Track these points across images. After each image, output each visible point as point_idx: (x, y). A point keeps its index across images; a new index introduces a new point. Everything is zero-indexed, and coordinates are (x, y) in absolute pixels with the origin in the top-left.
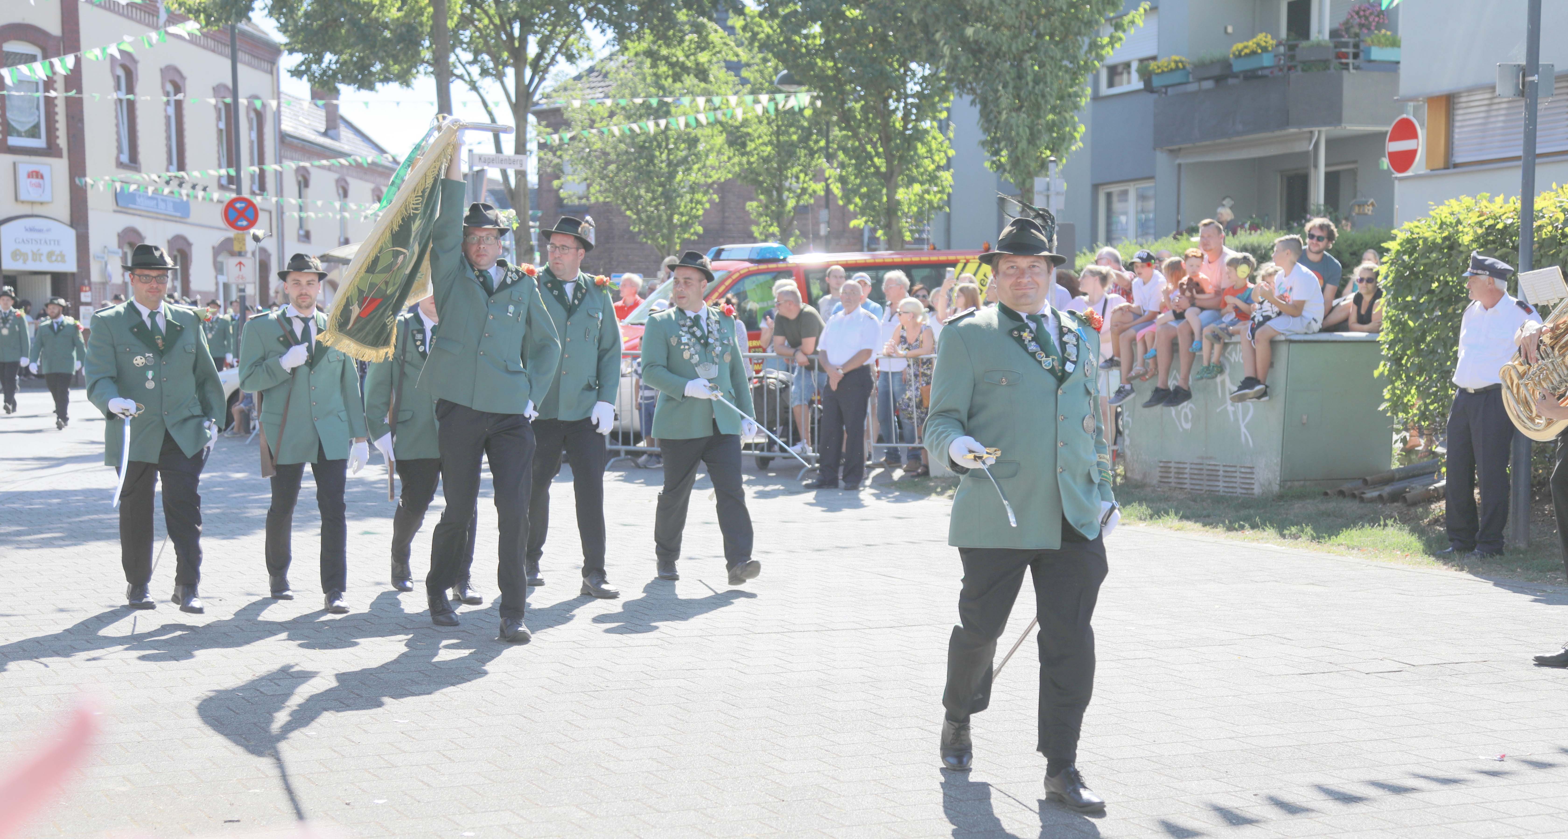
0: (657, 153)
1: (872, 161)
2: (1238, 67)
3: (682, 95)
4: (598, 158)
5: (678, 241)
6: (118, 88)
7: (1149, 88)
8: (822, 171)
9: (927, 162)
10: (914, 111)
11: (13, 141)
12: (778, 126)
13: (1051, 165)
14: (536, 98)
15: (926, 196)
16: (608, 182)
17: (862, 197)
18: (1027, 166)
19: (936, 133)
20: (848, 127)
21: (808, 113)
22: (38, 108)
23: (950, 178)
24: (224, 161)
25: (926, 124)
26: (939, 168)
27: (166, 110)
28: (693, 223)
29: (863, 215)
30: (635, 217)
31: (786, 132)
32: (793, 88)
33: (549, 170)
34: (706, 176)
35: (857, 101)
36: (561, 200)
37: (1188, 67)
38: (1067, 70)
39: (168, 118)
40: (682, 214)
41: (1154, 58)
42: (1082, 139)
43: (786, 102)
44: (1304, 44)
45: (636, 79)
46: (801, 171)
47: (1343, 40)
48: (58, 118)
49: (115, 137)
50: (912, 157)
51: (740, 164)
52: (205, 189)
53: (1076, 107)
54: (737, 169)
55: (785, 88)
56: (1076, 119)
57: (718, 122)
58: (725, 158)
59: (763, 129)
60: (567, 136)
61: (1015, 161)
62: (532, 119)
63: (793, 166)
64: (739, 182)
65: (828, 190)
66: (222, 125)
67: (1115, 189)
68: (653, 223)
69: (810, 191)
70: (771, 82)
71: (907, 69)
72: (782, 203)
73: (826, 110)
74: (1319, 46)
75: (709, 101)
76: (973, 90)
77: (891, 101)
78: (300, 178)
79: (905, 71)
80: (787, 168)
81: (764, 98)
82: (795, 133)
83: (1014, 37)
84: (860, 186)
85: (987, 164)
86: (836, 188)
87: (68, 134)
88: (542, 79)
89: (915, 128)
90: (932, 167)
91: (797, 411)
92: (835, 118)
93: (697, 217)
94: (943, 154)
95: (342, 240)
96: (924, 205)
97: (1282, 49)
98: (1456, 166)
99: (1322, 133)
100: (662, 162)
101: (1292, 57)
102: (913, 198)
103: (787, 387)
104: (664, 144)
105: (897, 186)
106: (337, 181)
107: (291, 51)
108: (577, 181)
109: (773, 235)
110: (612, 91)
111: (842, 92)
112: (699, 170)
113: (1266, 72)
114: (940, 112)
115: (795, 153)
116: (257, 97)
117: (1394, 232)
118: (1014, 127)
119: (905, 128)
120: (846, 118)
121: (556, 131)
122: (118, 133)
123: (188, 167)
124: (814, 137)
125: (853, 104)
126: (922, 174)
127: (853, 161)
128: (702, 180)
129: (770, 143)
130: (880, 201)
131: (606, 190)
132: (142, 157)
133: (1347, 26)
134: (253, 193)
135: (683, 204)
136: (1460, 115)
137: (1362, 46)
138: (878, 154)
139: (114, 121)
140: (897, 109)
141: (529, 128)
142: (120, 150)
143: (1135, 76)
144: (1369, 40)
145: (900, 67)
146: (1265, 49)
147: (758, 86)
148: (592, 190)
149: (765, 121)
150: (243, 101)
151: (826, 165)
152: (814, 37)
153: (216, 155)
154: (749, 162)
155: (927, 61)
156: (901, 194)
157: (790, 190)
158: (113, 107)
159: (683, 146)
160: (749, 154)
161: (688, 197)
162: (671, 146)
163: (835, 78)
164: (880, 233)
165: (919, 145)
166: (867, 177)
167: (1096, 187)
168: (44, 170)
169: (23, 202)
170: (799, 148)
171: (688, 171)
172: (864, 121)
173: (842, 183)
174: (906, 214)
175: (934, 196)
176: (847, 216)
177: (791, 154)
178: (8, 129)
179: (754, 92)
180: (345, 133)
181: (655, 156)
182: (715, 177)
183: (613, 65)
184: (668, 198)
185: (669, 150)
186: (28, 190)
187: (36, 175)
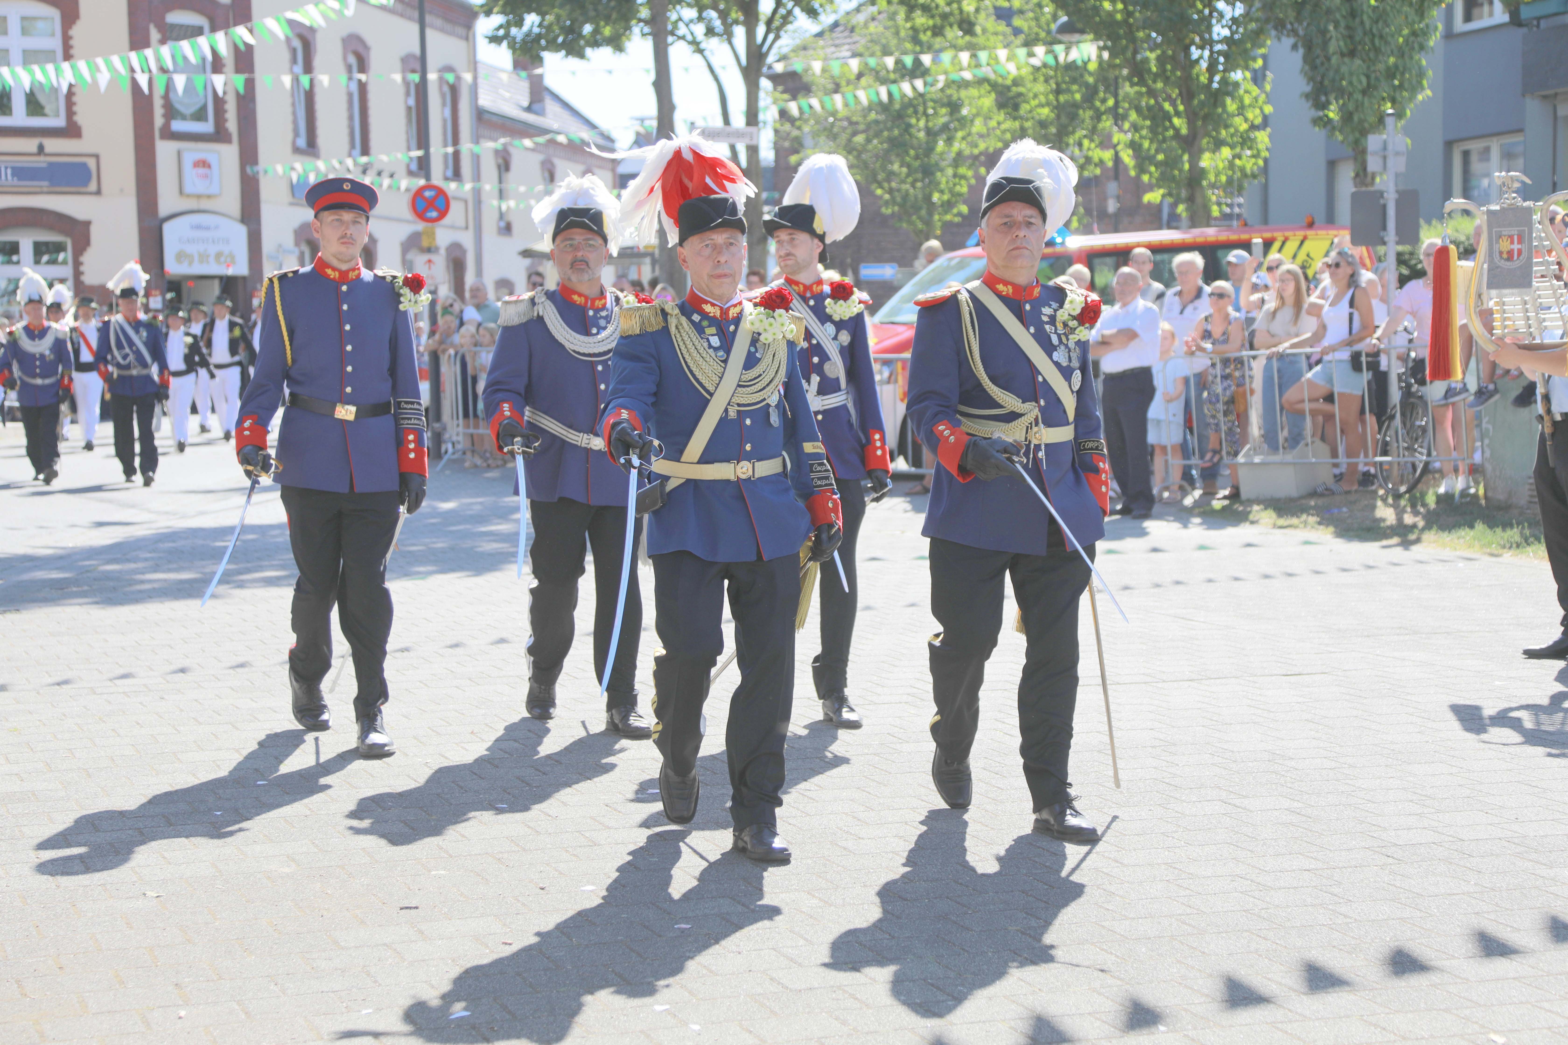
0: (913, 121)
1: (1170, 121)
3: (941, 50)
4: (844, 129)
5: (939, 224)
6: (294, 61)
7: (1516, 21)
8: (1111, 136)
9: (1238, 120)
10: (1222, 59)
11: (177, 126)
12: (1057, 84)
13: (1389, 121)
14: (770, 59)
15: (1238, 162)
17: (1157, 165)
18: (1361, 121)
19: (1249, 85)
20: (1142, 82)
21: (1092, 66)
23: (1267, 140)
24: (414, 143)
25: (1237, 75)
26: (1252, 127)
27: (347, 86)
28: (956, 202)
29: (1160, 187)
30: (887, 196)
31: (1068, 91)
32: (1076, 37)
33: (787, 144)
34: (971, 145)
35: (1152, 50)
38: (1412, 4)
39: (350, 95)
40: (943, 192)
42: (1429, 88)
43: (1067, 54)
45: (889, 34)
46: (1085, 136)
48: (227, 98)
49: (290, 118)
50: (1220, 116)
52: (392, 176)
53: (1422, 47)
54: (1008, 136)
55: (1066, 38)
56: (1424, 62)
57: (985, 80)
58: (994, 124)
59: (1040, 87)
60: (807, 102)
61: (1347, 117)
62: (765, 83)
63: (1074, 131)
65: (1117, 159)
66: (412, 102)
67: (1474, 146)
68: (909, 204)
69: (1096, 160)
70: (1049, 32)
71: (1213, 9)
73: (1114, 62)
75: (974, 56)
76: (1294, 32)
77: (1193, 48)
78: (500, 161)
79: (1211, 13)
80: (1068, 134)
81: (1040, 51)
82: (1076, 91)
84: (1156, 152)
85: (1312, 123)
86: (1127, 157)
87: (238, 117)
88: (777, 37)
89: (1224, 81)
90: (1244, 127)
92: (1125, 72)
94: (1257, 111)
96: (1234, 173)
100: (919, 131)
102: (1221, 166)
104: (921, 109)
105: (1201, 151)
106: (542, 164)
107: (488, 13)
110: (860, 48)
111: (1133, 40)
112: (963, 138)
114: (1254, 59)
115: (1078, 114)
116: (450, 70)
118: (1346, 75)
120: (1139, 72)
121: (794, 98)
122: (294, 114)
123: (373, 151)
124: (1101, 95)
125: (1148, 54)
126: (1232, 136)
127: (1148, 123)
128: (967, 151)
129: (1048, 103)
130: (1181, 170)
132: (321, 140)
134: (448, 180)
135: (944, 180)
138: (1178, 114)
139: (290, 102)
140: (1201, 57)
141: (762, 96)
142: (296, 134)
143: (1498, 6)
145: (1204, 7)
147: (1033, 36)
149: (1042, 79)
150: (433, 75)
151: (1114, 129)
153: (405, 137)
154: (1022, 128)
156: (1206, 161)
159: (944, 111)
161: (950, 171)
162: (930, 111)
163: (1125, 23)
164: (1181, 208)
166: (1164, 140)
167: (1449, 145)
168: (212, 159)
169: (188, 196)
170: (1084, 110)
171: (949, 141)
172: (1162, 74)
173: (1134, 150)
174: (1213, 186)
175: (1248, 163)
176: (1140, 189)
177: (1073, 117)
178: (171, 112)
179: (1028, 43)
180: (551, 106)
181: (909, 126)
182: (982, 146)
183: (861, 18)
184: (926, 174)
185: (927, 116)
186: (194, 181)
187: (203, 164)
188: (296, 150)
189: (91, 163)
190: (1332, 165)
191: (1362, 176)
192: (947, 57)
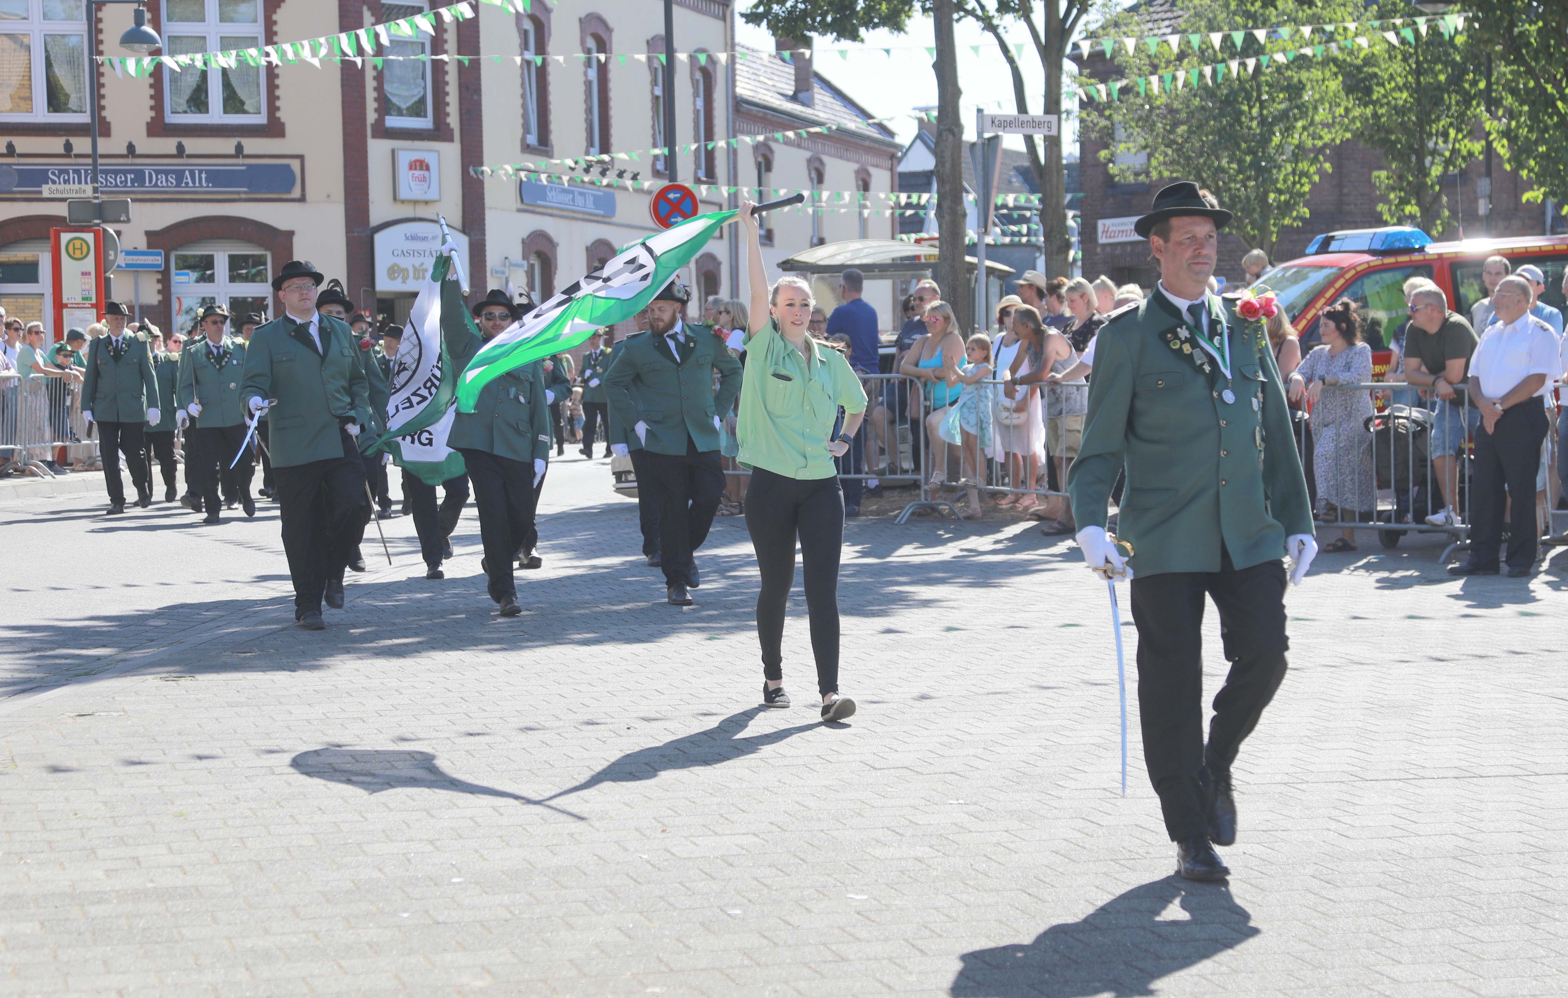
0: (1245, 108)
1: (1555, 106)
3: (1279, 24)
4: (1162, 117)
5: (1275, 229)
6: (525, 46)
8: (1480, 124)
11: (392, 121)
12: (1417, 62)
14: (1075, 37)
16: (1177, 150)
17: (1541, 158)
20: (1520, 60)
21: (1460, 40)
22: (424, 77)
24: (660, 139)
27: (586, 74)
28: (1296, 204)
29: (1541, 185)
31: (1430, 71)
32: (1441, 7)
33: (1093, 136)
34: (1314, 136)
35: (1531, 23)
36: (1112, 177)
39: (588, 84)
40: (1280, 192)
46: (1451, 124)
48: (448, 89)
49: (521, 111)
51: (1364, 119)
52: (635, 177)
54: (1359, 125)
55: (1429, 8)
57: (1329, 60)
58: (1341, 111)
59: (1397, 67)
60: (1118, 86)
63: (1438, 119)
64: (1361, 144)
65: (1490, 151)
66: (658, 91)
68: (1239, 206)
69: (1464, 152)
72: (1423, 172)
73: (1486, 36)
75: (1318, 30)
78: (760, 159)
80: (1430, 122)
81: (1398, 24)
82: (1441, 71)
86: (1502, 148)
87: (461, 109)
88: (1083, 11)
91: (1437, 464)
92: (1499, 48)
93: (1302, 195)
95: (815, 241)
100: (1252, 119)
103: (1424, 429)
104: (1254, 94)
106: (809, 161)
108: (1133, 151)
109: (1412, 217)
110: (1182, 24)
111: (1511, 10)
112: (1304, 128)
115: (1442, 99)
116: (702, 51)
120: (1516, 48)
121: (1103, 81)
122: (524, 106)
123: (613, 149)
124: (1471, 76)
125: (1527, 26)
128: (1309, 143)
129: (1406, 86)
131: (1173, 162)
132: (555, 137)
134: (698, 181)
135: (1281, 177)
139: (519, 91)
141: (1065, 80)
142: (526, 129)
148: (1154, 162)
149: (1400, 57)
150: (682, 57)
151: (1486, 115)
153: (650, 132)
157: (1434, 153)
158: (519, 71)
159: (1281, 96)
160: (1374, 103)
161: (1289, 168)
162: (1265, 97)
166: (1546, 129)
168: (431, 159)
169: (403, 202)
170: (1449, 93)
171: (1288, 130)
172: (1544, 50)
173: (1509, 140)
176: (1518, 186)
177: (1438, 102)
178: (385, 106)
179: (1384, 15)
180: (820, 95)
181: (1242, 113)
182: (1327, 138)
184: (1260, 170)
185: (1262, 103)
186: (409, 186)
187: (420, 165)
188: (526, 148)
189: (295, 165)
192: (1285, 32)
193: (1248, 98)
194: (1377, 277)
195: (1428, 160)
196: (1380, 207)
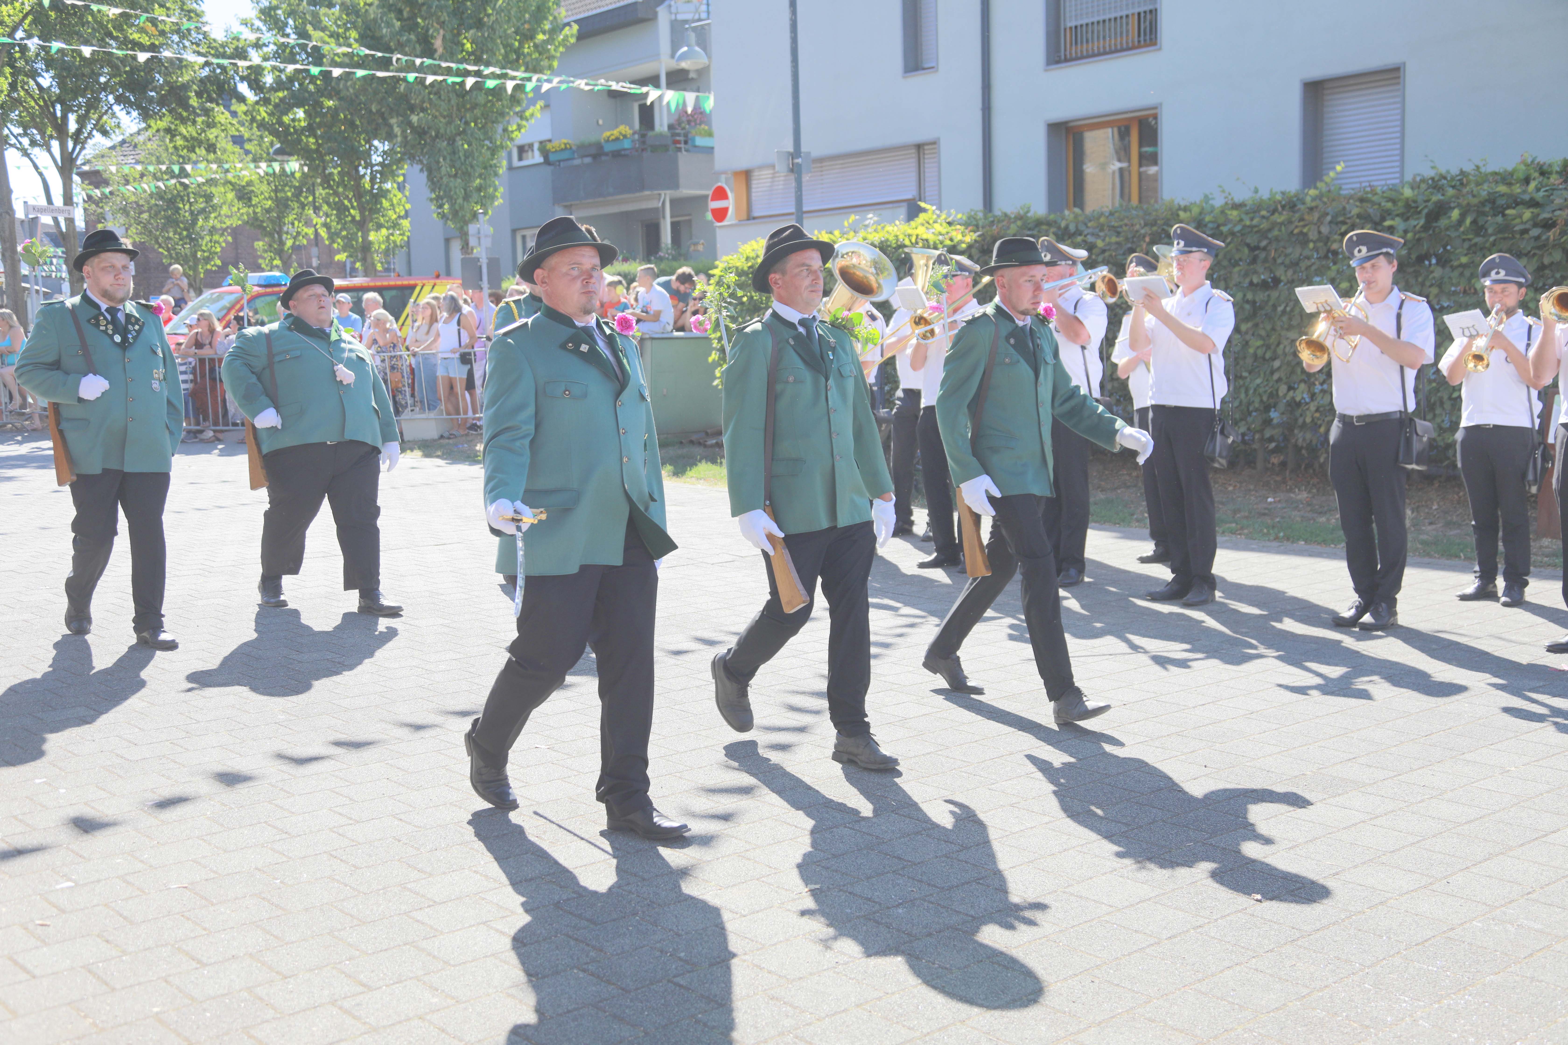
0: (181, 206)
1: (349, 212)
2: (608, 148)
3: (197, 162)
4: (133, 209)
7: (547, 162)
8: (312, 220)
9: (391, 213)
10: (378, 176)
12: (275, 186)
13: (480, 216)
14: (79, 162)
15: (391, 238)
17: (343, 238)
18: (464, 216)
19: (396, 192)
20: (330, 187)
21: (298, 176)
23: (408, 225)
25: (388, 186)
26: (400, 217)
28: (213, 258)
29: (344, 252)
30: (166, 253)
31: (283, 190)
32: (286, 157)
33: (93, 216)
34: (221, 222)
35: (335, 168)
37: (574, 148)
38: (488, 148)
41: (550, 141)
42: (502, 198)
43: (281, 168)
44: (650, 134)
45: (160, 149)
46: (295, 219)
47: (677, 131)
50: (379, 209)
51: (248, 214)
53: (496, 174)
54: (245, 217)
55: (279, 158)
56: (497, 183)
57: (227, 182)
58: (236, 209)
59: (264, 187)
60: (107, 191)
61: (455, 213)
62: (76, 178)
63: (289, 216)
64: (248, 227)
65: (317, 233)
69: (303, 234)
70: (268, 154)
71: (371, 145)
72: (282, 243)
73: (311, 174)
74: (661, 135)
75: (220, 166)
76: (421, 162)
77: (360, 168)
79: (370, 147)
80: (284, 217)
81: (263, 165)
82: (288, 191)
83: (449, 123)
84: (341, 230)
85: (435, 215)
86: (323, 233)
88: (83, 148)
89: (380, 188)
90: (394, 217)
92: (319, 180)
93: (216, 253)
94: (402, 208)
96: (390, 244)
97: (636, 137)
98: (754, 218)
99: (667, 195)
100: (185, 212)
101: (644, 143)
102: (381, 239)
104: (186, 197)
105: (369, 231)
109: (277, 266)
110: (141, 158)
111: (323, 161)
112: (216, 218)
113: (627, 152)
114: (398, 177)
115: (290, 205)
117: (717, 263)
118: (453, 188)
119: (372, 187)
120: (327, 180)
121: (97, 187)
124: (304, 194)
125: (332, 170)
126: (387, 222)
127: (335, 212)
128: (218, 226)
129: (270, 198)
130: (357, 241)
133: (679, 122)
135: (204, 244)
136: (755, 184)
137: (690, 136)
138: (353, 207)
140: (365, 174)
141: (74, 186)
143: (537, 153)
144: (693, 132)
145: (366, 143)
146: (625, 136)
147: (258, 156)
149: (265, 182)
151: (313, 216)
152: (299, 121)
154: (254, 212)
155: (385, 139)
156: (372, 236)
157: (287, 233)
159: (201, 200)
160: (254, 206)
161: (208, 238)
162: (192, 200)
163: (317, 151)
164: (358, 265)
165: (384, 201)
166: (346, 223)
167: (514, 231)
170: (293, 202)
171: (206, 219)
172: (341, 183)
173: (327, 229)
174: (377, 251)
175: (397, 238)
176: (332, 252)
177: (287, 206)
179: (255, 160)
181: (179, 209)
182: (228, 223)
183: (141, 138)
184: (192, 240)
185: (191, 204)
190: (447, 241)
191: (466, 247)
192: (202, 165)
193: (183, 200)
194: (263, 299)
195: (285, 236)
196: (260, 261)
